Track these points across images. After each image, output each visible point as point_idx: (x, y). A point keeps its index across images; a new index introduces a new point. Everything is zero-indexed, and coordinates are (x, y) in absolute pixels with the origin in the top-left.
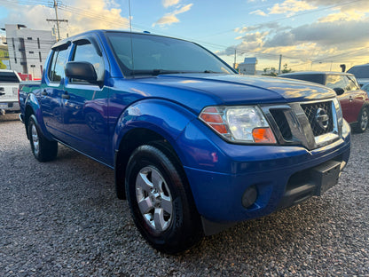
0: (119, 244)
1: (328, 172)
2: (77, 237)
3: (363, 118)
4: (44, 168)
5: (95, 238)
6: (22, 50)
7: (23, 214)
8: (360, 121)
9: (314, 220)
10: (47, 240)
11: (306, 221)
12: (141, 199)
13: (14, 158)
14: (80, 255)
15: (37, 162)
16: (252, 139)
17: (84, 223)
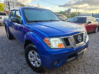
0: (25, 68)
1: (80, 53)
2: (14, 65)
3: (96, 29)
4: (10, 41)
5: (19, 66)
6: (9, 5)
7: (1, 57)
8: (95, 30)
9: (77, 62)
10: (6, 66)
11: (75, 62)
12: (30, 58)
13: (3, 38)
14: (14, 71)
15: (9, 40)
16: (58, 47)
17: (17, 61)
